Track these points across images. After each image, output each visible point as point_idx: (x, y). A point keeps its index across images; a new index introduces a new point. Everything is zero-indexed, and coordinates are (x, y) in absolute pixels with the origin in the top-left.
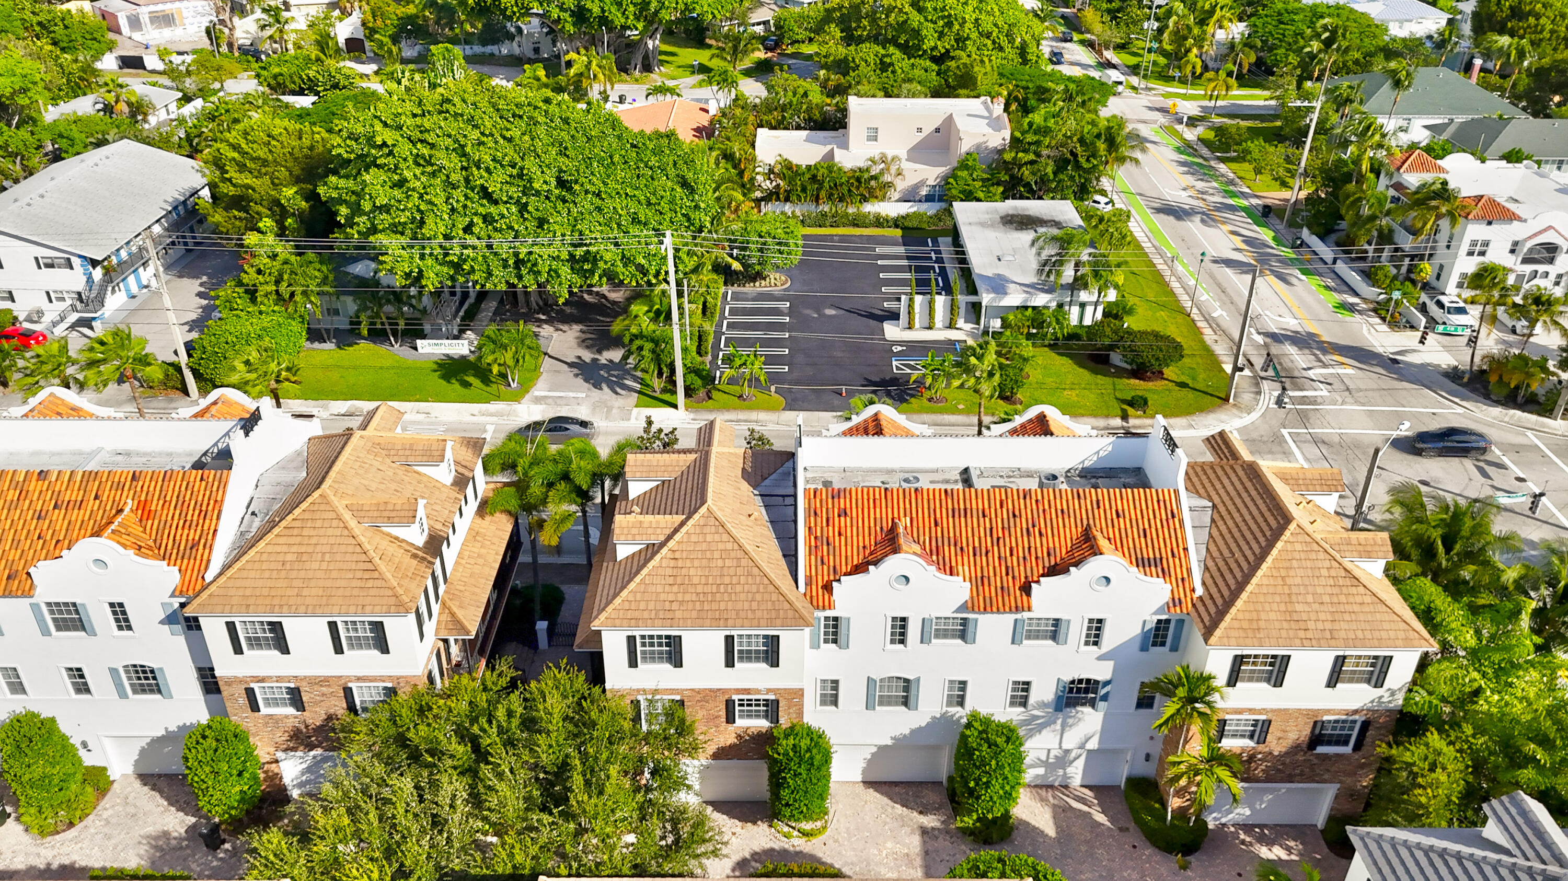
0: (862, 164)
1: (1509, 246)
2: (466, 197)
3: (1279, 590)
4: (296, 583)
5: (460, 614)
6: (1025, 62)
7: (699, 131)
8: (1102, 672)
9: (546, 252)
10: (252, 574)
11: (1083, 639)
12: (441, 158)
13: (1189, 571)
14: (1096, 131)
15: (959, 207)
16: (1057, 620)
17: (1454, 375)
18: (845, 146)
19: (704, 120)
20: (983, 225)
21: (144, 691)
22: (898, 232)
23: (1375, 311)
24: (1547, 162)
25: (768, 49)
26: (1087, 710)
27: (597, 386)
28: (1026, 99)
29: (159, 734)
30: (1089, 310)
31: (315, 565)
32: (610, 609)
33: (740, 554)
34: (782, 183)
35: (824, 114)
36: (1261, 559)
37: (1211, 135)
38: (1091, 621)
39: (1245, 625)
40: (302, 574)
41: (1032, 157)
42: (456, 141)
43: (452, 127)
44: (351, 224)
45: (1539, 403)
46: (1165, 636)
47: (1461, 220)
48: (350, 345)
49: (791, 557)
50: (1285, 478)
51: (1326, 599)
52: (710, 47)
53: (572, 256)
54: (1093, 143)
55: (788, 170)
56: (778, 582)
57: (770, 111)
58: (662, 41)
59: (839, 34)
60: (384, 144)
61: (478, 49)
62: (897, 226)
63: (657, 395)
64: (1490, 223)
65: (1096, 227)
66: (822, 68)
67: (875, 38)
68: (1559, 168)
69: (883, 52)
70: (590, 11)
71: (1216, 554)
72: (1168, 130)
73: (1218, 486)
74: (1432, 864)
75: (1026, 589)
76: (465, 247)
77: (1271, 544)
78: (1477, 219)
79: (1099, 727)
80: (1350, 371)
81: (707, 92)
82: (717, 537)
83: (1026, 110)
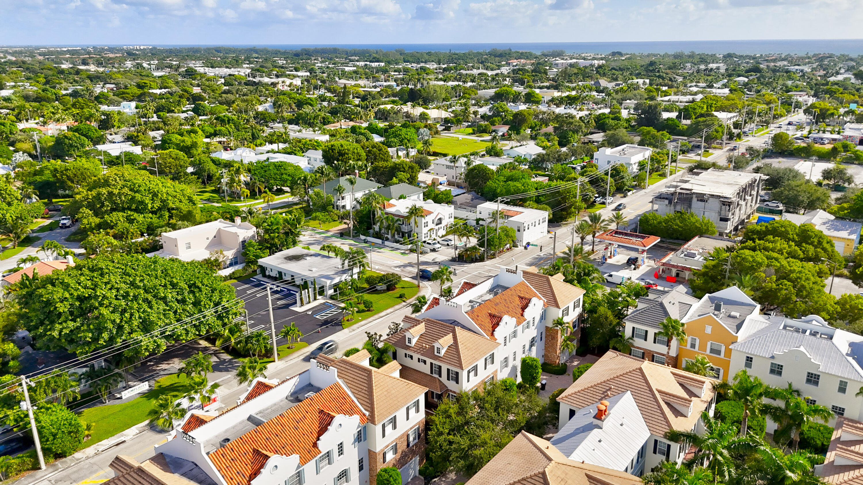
1: (432, 222)
3: (559, 292)
4: (394, 399)
10: (381, 404)
11: (532, 325)
17: (453, 260)
22: (236, 280)
23: (412, 252)
31: (394, 391)
32: (463, 363)
36: (551, 287)
38: (533, 319)
39: (561, 302)
40: (393, 396)
46: (543, 316)
51: (566, 290)
75: (522, 315)
77: (550, 283)
82: (465, 334)
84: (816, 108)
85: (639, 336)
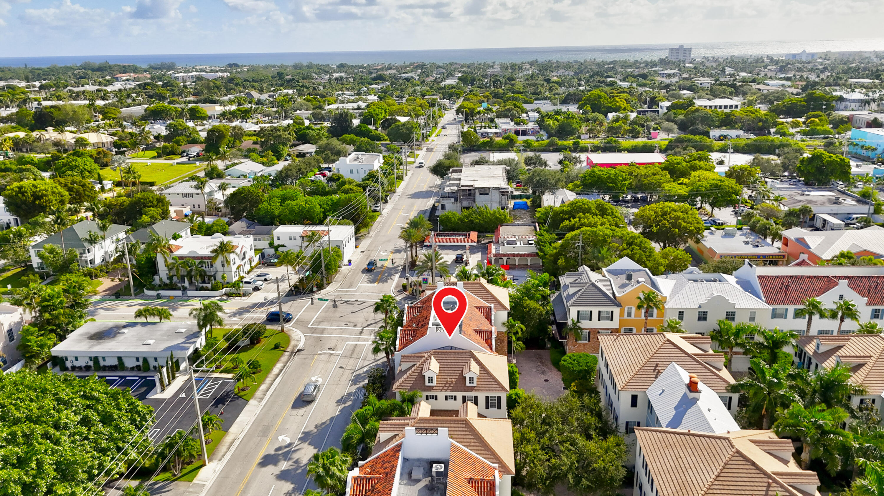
20: (96, 345)
23: (230, 296)
84: (465, 108)
85: (585, 318)
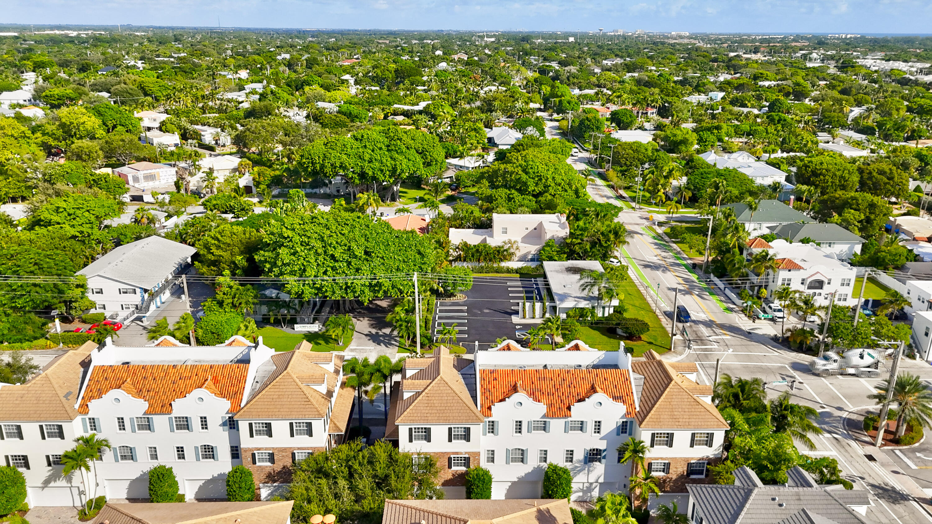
0: (500, 244)
1: (800, 282)
2: (324, 259)
3: (668, 407)
4: (278, 407)
5: (338, 424)
6: (578, 197)
7: (422, 230)
8: (602, 445)
9: (359, 282)
10: (260, 403)
11: (593, 430)
12: (313, 242)
13: (634, 401)
14: (609, 229)
15: (545, 263)
16: (582, 422)
17: (775, 339)
18: (491, 236)
19: (424, 224)
20: (557, 271)
21: (206, 458)
22: (518, 275)
23: (742, 311)
24: (823, 243)
25: (452, 190)
26: (598, 463)
27: (379, 344)
28: (577, 214)
29: (209, 478)
30: (607, 309)
31: (285, 400)
32: (402, 416)
33: (454, 395)
34: (462, 253)
35: (482, 222)
36: (661, 395)
37: (668, 230)
38: (596, 422)
39: (655, 420)
40: (280, 403)
41: (579, 241)
42: (319, 235)
43: (318, 229)
44: (270, 270)
45: (813, 351)
46: (626, 429)
47: (777, 269)
48: (262, 327)
49: (474, 398)
50: (673, 367)
51: (687, 410)
52: (424, 189)
53: (370, 284)
54: (608, 235)
55: (465, 247)
56: (469, 405)
57: (456, 220)
58: (401, 187)
59: (487, 184)
60: (288, 237)
61: (309, 191)
62: (517, 273)
63: (407, 347)
64: (790, 271)
65: (609, 272)
66: (480, 200)
67: (505, 186)
68: (830, 246)
69: (509, 192)
70: (368, 174)
71: (645, 395)
72: (650, 228)
73: (647, 370)
74: (713, 492)
75: (569, 408)
76: (323, 280)
77: (665, 389)
78: (783, 269)
79: (603, 472)
80: (728, 337)
81: (424, 211)
82: (445, 388)
83: (577, 219)
